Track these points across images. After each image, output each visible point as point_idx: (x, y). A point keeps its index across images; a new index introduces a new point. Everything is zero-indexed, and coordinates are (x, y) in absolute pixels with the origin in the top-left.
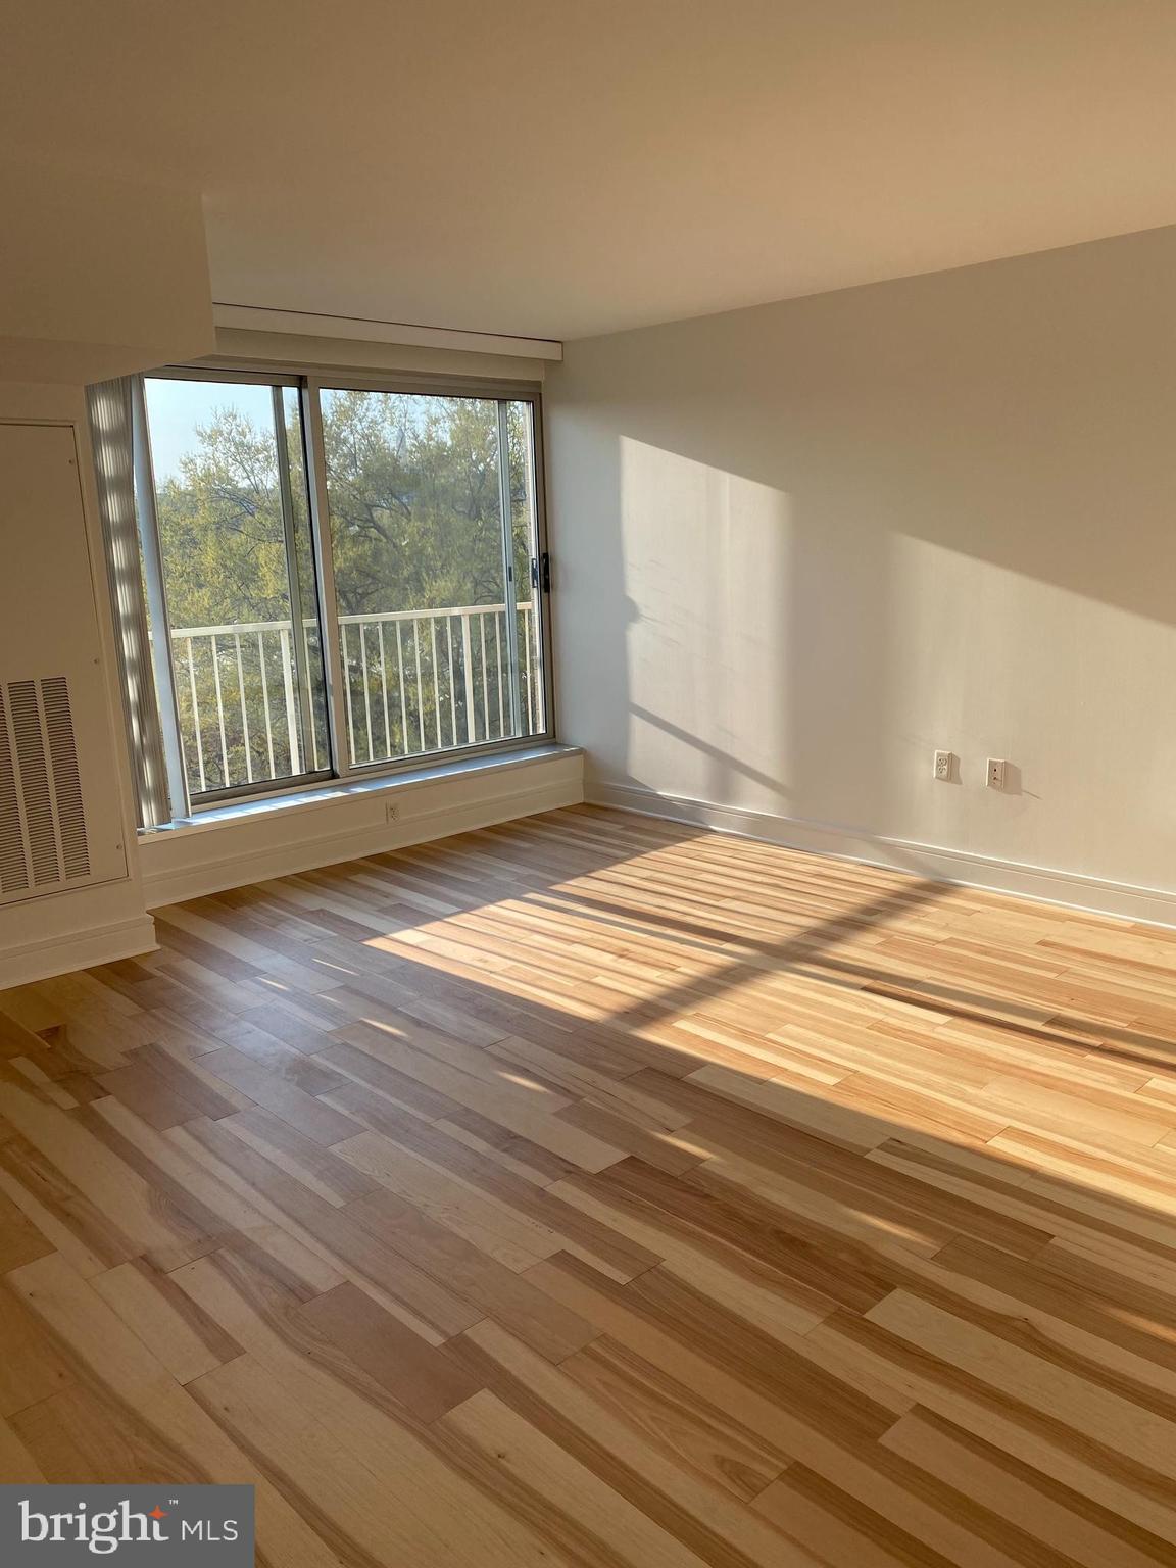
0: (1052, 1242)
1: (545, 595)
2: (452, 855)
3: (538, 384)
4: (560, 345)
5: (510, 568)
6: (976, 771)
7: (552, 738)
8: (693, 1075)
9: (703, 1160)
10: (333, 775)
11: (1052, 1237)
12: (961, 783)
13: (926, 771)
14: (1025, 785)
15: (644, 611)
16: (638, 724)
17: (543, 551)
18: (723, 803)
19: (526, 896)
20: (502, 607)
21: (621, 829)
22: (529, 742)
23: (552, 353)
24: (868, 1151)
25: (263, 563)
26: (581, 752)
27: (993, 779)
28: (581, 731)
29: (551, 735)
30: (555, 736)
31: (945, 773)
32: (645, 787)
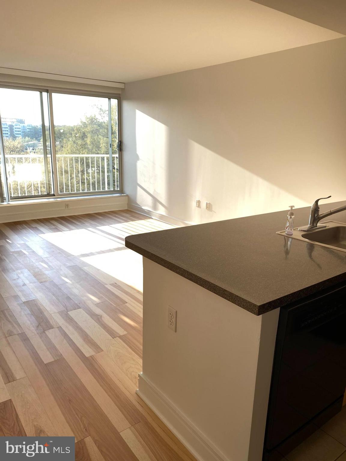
0: (126, 304)
1: (120, 152)
2: (81, 219)
3: (120, 94)
4: (124, 84)
5: (111, 144)
6: (203, 205)
7: (121, 191)
8: (85, 268)
9: (67, 283)
10: (54, 195)
11: (127, 303)
12: (201, 208)
13: (194, 204)
14: (213, 210)
15: (140, 157)
16: (139, 188)
17: (120, 140)
18: (155, 211)
19: (88, 229)
20: (108, 156)
21: (130, 216)
22: (114, 192)
23: (122, 86)
24: (107, 284)
25: (101, 143)
26: (127, 196)
27: (207, 207)
28: (128, 190)
29: (121, 190)
30: (122, 191)
31: (198, 205)
32: (140, 206)
